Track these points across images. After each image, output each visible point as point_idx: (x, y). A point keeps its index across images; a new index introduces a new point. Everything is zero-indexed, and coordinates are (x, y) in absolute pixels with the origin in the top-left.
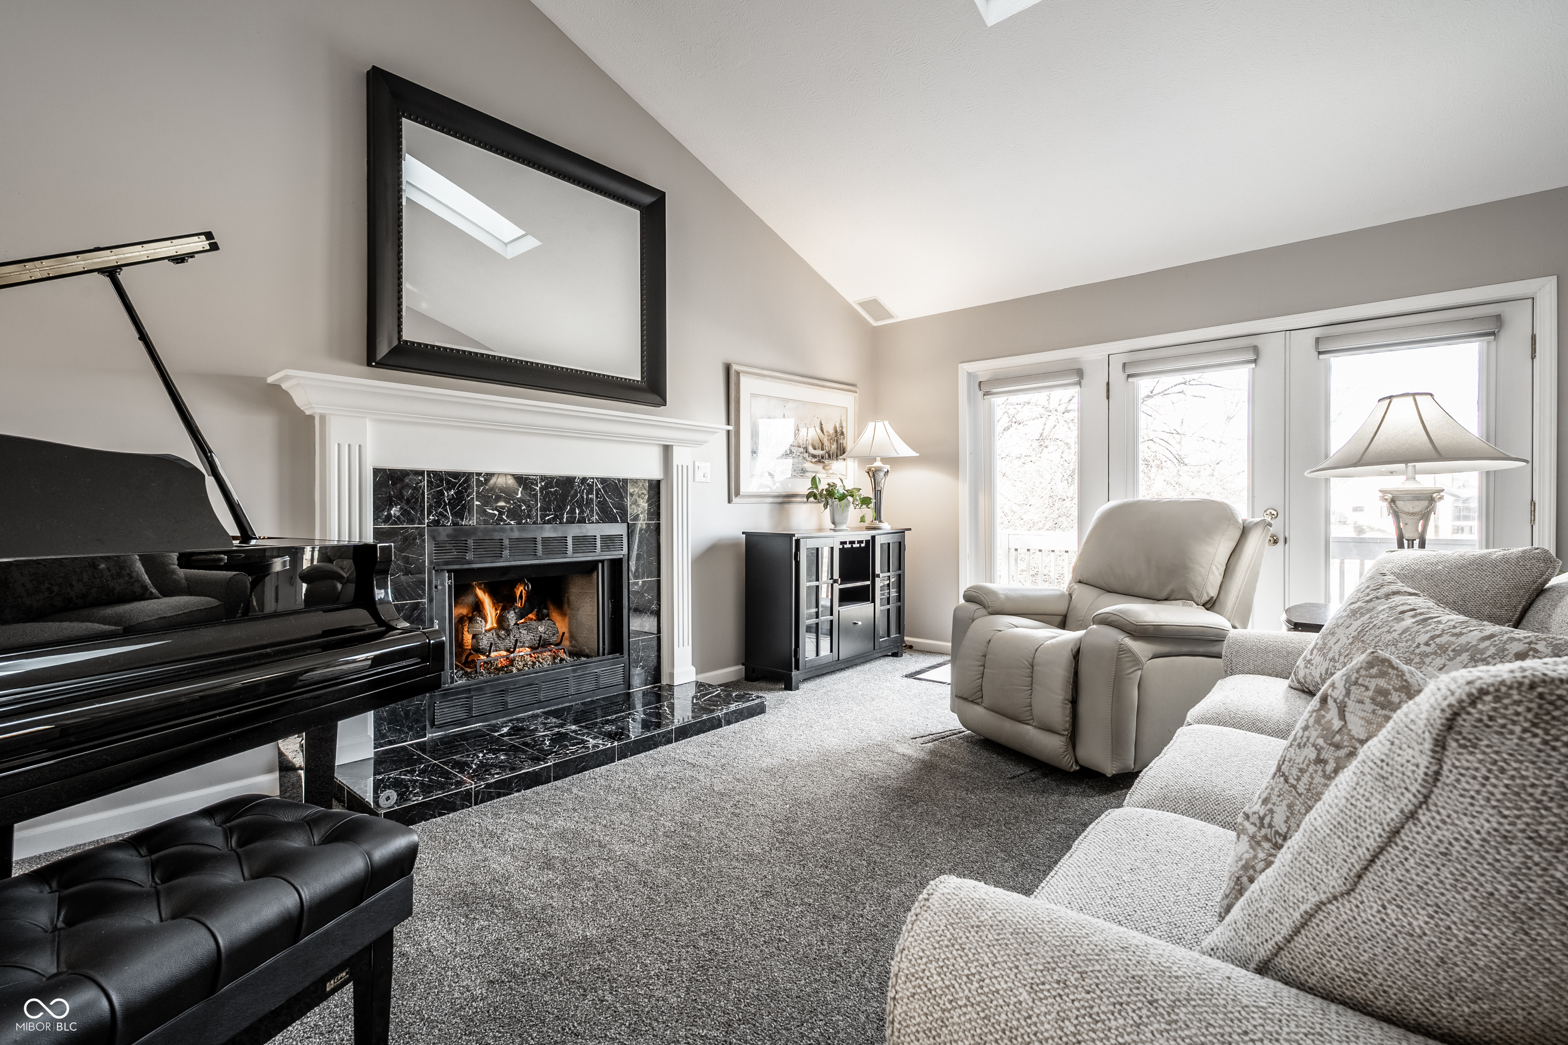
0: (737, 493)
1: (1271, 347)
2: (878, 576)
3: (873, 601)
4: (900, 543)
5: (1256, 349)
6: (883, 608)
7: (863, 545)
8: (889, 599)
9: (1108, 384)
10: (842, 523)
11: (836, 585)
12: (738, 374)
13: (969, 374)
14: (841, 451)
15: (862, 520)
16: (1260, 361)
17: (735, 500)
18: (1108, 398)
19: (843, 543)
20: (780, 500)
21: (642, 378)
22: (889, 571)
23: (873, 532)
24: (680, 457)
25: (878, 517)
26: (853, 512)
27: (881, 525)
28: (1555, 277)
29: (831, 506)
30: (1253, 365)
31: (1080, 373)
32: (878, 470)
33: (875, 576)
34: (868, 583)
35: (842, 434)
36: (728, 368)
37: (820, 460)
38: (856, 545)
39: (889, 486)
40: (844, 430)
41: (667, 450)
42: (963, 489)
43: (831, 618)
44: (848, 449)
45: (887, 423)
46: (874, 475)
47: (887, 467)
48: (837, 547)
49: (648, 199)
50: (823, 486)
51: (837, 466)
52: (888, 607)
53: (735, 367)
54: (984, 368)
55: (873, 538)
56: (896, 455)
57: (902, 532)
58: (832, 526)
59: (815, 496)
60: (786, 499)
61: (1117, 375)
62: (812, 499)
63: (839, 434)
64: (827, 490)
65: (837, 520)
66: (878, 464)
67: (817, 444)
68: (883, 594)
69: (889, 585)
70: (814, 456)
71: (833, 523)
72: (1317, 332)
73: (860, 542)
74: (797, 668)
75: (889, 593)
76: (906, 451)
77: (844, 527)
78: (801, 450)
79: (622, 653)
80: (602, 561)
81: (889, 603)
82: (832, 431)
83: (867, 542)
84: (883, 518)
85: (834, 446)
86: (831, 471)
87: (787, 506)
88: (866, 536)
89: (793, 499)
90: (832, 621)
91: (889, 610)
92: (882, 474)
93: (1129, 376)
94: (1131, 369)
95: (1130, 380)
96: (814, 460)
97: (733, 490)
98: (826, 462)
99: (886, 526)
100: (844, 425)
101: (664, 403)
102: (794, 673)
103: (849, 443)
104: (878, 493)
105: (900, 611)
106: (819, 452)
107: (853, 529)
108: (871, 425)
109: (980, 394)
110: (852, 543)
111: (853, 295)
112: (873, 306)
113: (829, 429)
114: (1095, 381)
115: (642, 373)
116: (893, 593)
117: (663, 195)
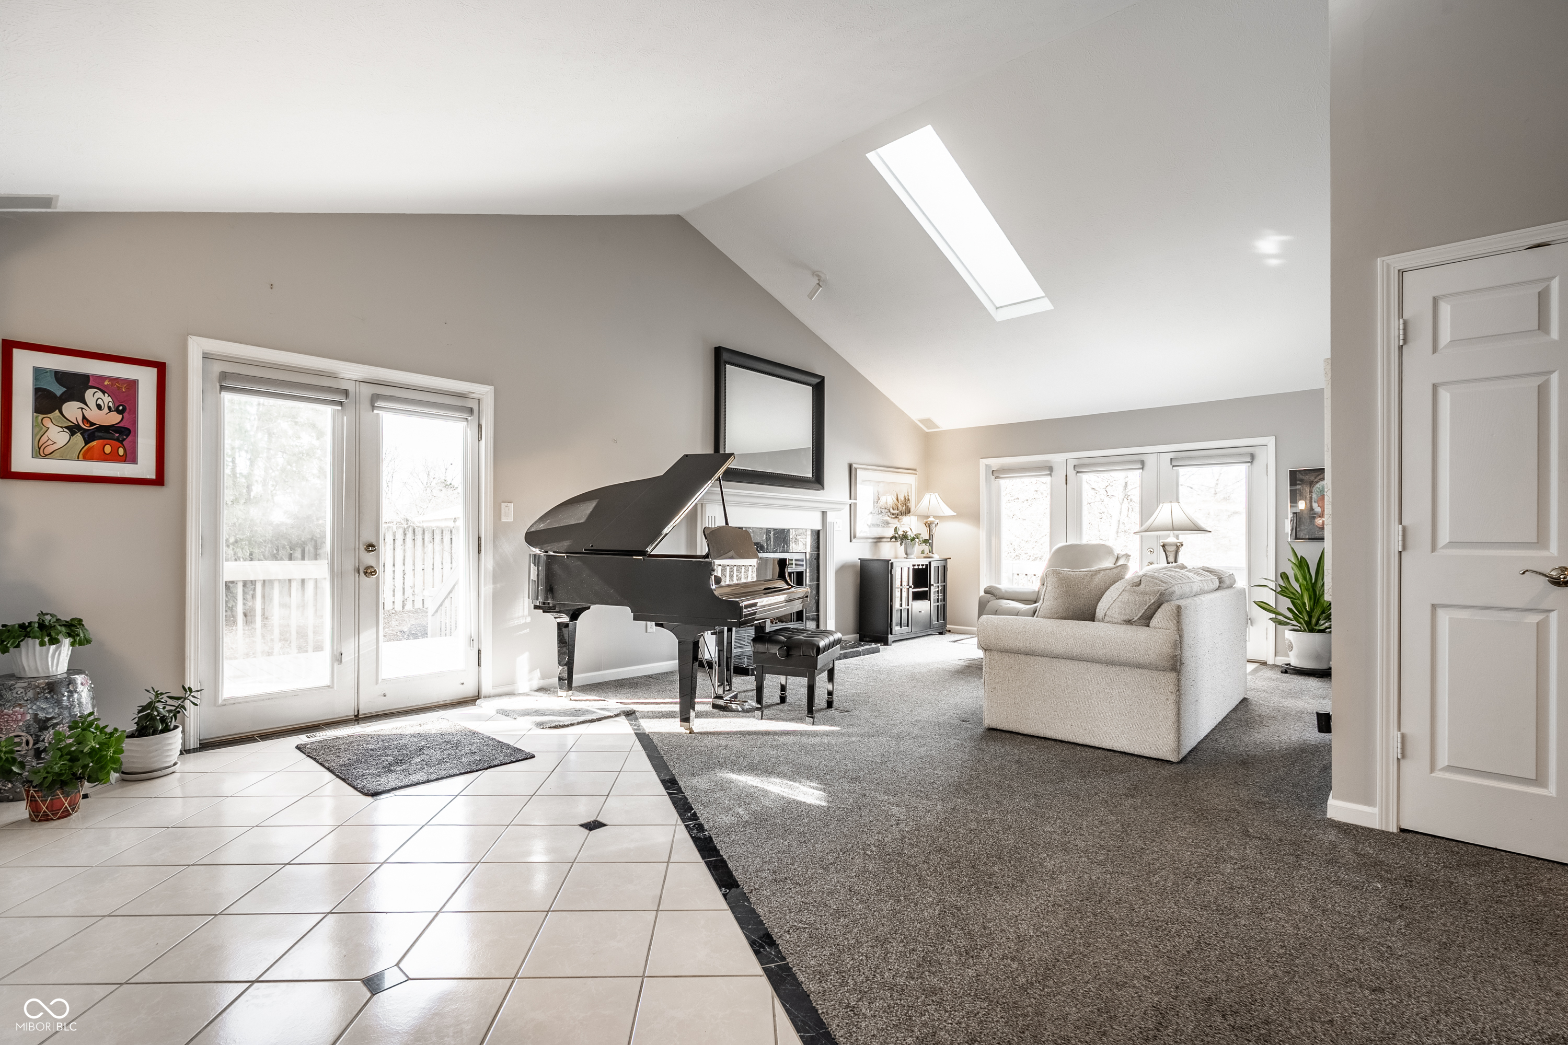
0: (855, 537)
1: (1150, 461)
2: (933, 585)
3: (930, 600)
4: (944, 566)
5: (1143, 463)
6: (935, 604)
7: (924, 567)
8: (938, 599)
9: (1066, 476)
10: (911, 554)
11: (910, 589)
12: (856, 469)
13: (986, 465)
14: (908, 511)
15: (923, 552)
16: (1145, 468)
17: (853, 540)
18: (1066, 484)
19: (914, 566)
20: (875, 540)
21: (813, 476)
22: (938, 583)
23: (930, 560)
24: (830, 517)
25: (931, 551)
26: (918, 548)
27: (933, 555)
28: (1274, 437)
29: (905, 544)
30: (1141, 470)
31: (1051, 469)
32: (932, 523)
33: (930, 585)
34: (927, 589)
35: (909, 500)
36: (850, 466)
37: (896, 516)
38: (920, 567)
39: (936, 532)
40: (910, 498)
41: (824, 513)
42: (983, 535)
43: (908, 607)
44: (912, 510)
45: (937, 495)
46: (929, 526)
47: (937, 521)
48: (911, 568)
49: (816, 381)
50: (900, 533)
51: (906, 519)
52: (938, 604)
53: (854, 466)
54: (996, 463)
55: (930, 563)
56: (943, 515)
57: (946, 560)
58: (906, 556)
59: (896, 538)
60: (878, 540)
61: (1071, 472)
62: (893, 540)
63: (907, 500)
64: (903, 535)
65: (908, 552)
66: (931, 519)
67: (895, 507)
68: (934, 597)
69: (938, 591)
70: (893, 514)
71: (906, 554)
72: (1172, 455)
73: (923, 565)
74: (891, 634)
75: (938, 596)
76: (949, 512)
77: (912, 556)
78: (887, 510)
79: (803, 621)
80: (793, 573)
81: (938, 602)
82: (903, 499)
83: (927, 565)
84: (934, 551)
85: (904, 508)
86: (902, 523)
87: (879, 544)
88: (926, 562)
89: (883, 540)
90: (908, 609)
91: (938, 606)
92: (934, 525)
93: (1077, 472)
94: (1079, 468)
95: (1078, 474)
96: (893, 516)
97: (852, 537)
98: (900, 517)
99: (936, 556)
100: (910, 495)
101: (823, 489)
102: (890, 636)
103: (912, 505)
104: (931, 536)
105: (944, 606)
106: (896, 512)
107: (918, 558)
108: (927, 496)
109: (993, 477)
110: (918, 565)
111: (915, 415)
112: (927, 422)
113: (901, 498)
114: (1060, 474)
115: (813, 473)
116: (941, 597)
117: (823, 378)
